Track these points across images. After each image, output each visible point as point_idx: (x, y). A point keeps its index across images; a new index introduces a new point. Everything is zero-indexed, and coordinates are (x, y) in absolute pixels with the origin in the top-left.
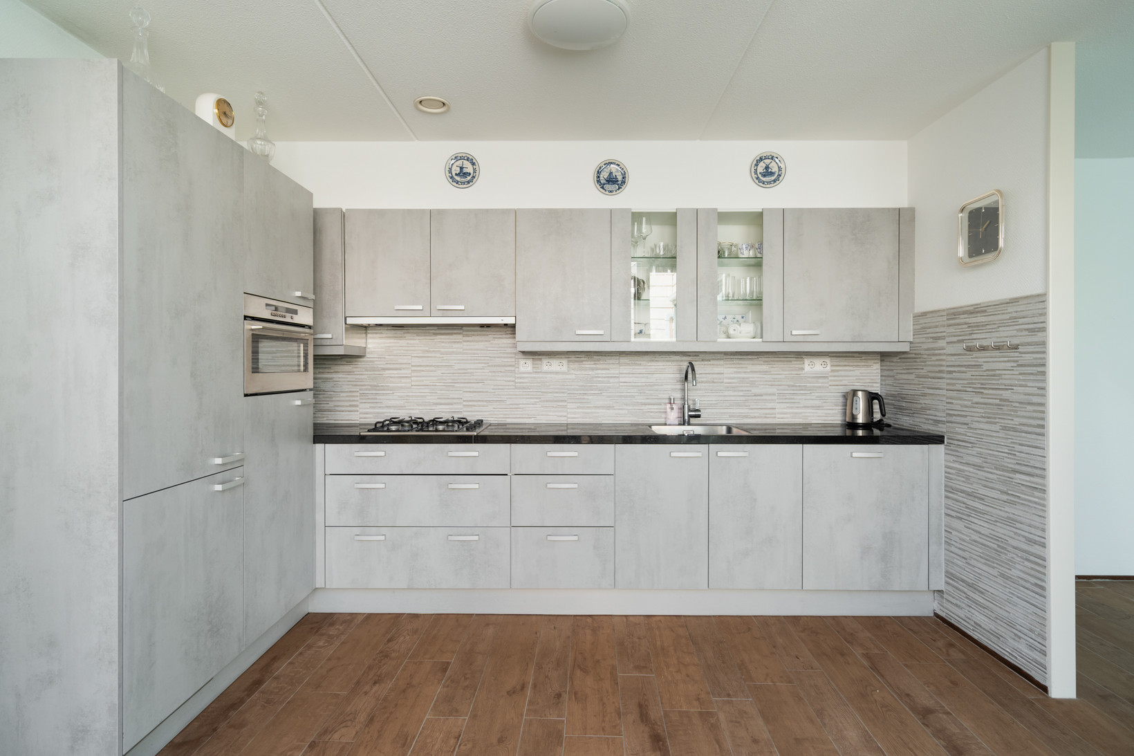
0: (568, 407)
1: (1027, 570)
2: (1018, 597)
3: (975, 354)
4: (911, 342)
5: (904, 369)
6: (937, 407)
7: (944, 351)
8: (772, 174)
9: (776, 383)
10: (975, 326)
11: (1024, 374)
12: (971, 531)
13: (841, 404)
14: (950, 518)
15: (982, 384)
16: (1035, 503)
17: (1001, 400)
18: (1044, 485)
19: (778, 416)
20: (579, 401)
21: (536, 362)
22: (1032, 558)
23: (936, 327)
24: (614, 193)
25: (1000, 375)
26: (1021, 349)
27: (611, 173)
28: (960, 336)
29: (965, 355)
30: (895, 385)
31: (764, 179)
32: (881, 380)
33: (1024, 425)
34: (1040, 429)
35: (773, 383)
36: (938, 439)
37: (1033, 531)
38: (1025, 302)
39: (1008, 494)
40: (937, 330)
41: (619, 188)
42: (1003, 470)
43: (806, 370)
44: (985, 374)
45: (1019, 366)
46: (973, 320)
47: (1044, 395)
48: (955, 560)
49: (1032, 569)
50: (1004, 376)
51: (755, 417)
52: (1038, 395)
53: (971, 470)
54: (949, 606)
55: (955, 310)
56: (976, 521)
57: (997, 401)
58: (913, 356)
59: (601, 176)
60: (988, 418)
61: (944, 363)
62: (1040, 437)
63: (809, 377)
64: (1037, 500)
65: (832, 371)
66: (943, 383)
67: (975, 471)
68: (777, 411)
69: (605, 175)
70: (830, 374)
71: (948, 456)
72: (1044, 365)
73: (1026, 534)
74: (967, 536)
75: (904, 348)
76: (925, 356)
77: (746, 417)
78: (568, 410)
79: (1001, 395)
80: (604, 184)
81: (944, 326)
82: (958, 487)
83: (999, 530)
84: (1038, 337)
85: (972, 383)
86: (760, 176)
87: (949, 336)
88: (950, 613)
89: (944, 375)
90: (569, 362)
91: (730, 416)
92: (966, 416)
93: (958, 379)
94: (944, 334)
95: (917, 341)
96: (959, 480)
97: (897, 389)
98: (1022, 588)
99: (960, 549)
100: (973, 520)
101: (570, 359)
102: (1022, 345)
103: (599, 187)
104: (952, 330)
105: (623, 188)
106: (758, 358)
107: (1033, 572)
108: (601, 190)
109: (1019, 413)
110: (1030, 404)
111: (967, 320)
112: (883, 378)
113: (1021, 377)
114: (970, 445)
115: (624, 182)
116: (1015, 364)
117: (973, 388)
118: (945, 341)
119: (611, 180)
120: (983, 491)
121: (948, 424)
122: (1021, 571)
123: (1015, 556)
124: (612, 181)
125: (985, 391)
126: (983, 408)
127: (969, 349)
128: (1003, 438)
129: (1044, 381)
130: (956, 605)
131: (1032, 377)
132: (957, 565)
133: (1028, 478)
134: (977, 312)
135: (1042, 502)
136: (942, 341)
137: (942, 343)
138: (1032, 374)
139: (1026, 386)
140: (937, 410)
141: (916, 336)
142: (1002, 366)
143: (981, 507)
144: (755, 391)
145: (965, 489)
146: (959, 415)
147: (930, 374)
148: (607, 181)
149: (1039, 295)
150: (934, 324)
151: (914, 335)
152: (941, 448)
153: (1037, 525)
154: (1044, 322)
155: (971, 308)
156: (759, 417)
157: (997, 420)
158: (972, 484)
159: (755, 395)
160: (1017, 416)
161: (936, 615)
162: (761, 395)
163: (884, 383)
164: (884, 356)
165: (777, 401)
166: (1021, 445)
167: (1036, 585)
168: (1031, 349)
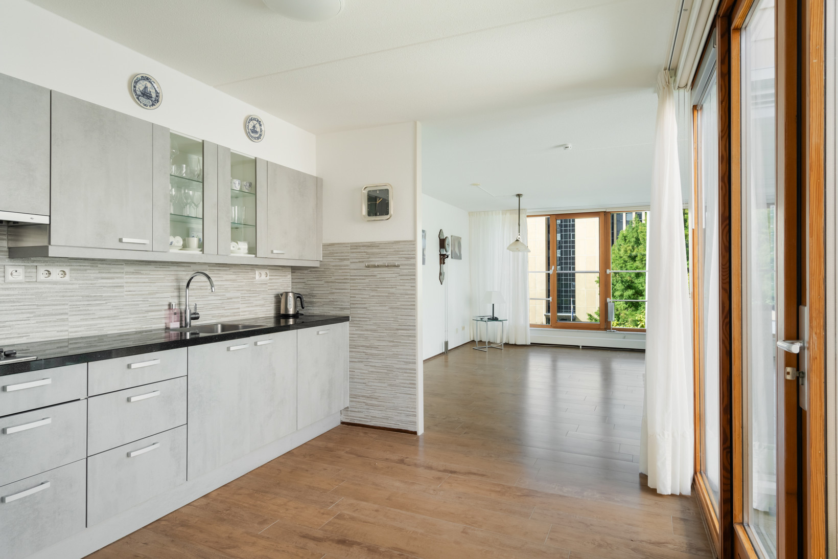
0: (70, 320)
1: (405, 378)
2: (400, 393)
3: (372, 269)
4: (321, 261)
5: (314, 278)
6: (343, 300)
7: (349, 267)
8: (256, 132)
9: (241, 289)
10: (371, 254)
11: (403, 280)
12: (369, 367)
13: (274, 302)
14: (354, 363)
15: (376, 285)
16: (410, 343)
17: (389, 293)
18: (415, 334)
19: (241, 314)
20: (82, 313)
21: (29, 270)
22: (408, 371)
23: (342, 253)
24: (148, 107)
25: (388, 280)
26: (401, 267)
27: (146, 87)
28: (360, 259)
29: (365, 269)
30: (305, 288)
31: (252, 135)
32: (292, 285)
33: (403, 305)
34: (413, 306)
35: (238, 289)
36: (345, 319)
37: (408, 357)
38: (404, 243)
39: (394, 342)
40: (343, 254)
41: (153, 105)
42: (391, 330)
43: (257, 278)
44: (378, 280)
45: (400, 275)
46: (370, 251)
47: (414, 290)
48: (358, 386)
49: (408, 376)
50: (391, 281)
51: (228, 316)
52: (411, 290)
53: (369, 333)
54: (353, 414)
55: (357, 244)
56: (372, 360)
57: (387, 294)
58: (323, 269)
59: (137, 87)
60: (381, 303)
61: (348, 274)
62: (412, 311)
63: (258, 284)
64: (411, 342)
65: (270, 279)
66: (347, 286)
67: (372, 333)
68: (241, 310)
69: (140, 86)
70: (269, 281)
71: (351, 328)
72: (415, 275)
73: (405, 360)
74: (366, 370)
75: (317, 264)
76: (334, 270)
77: (222, 316)
78: (70, 324)
79: (389, 291)
80: (139, 96)
81: (348, 253)
82: (360, 344)
83: (388, 362)
84: (412, 261)
85: (370, 285)
86: (250, 131)
87: (352, 259)
88: (352, 418)
89: (349, 281)
90: (71, 270)
91: (213, 317)
92: (365, 304)
93: (359, 283)
94: (348, 257)
95: (325, 260)
96: (360, 340)
97: (308, 290)
98: (402, 388)
99: (361, 379)
100: (370, 360)
101: (73, 267)
102: (402, 265)
103: (135, 97)
104: (355, 255)
105: (157, 105)
106: (229, 269)
107: (409, 378)
108: (137, 100)
109: (400, 300)
110: (406, 294)
111: (366, 250)
112: (294, 284)
113: (401, 281)
114: (369, 319)
115: (158, 101)
116: (398, 275)
117: (371, 288)
118: (349, 262)
119: (145, 94)
120: (377, 343)
121: (351, 309)
122: (402, 379)
123: (398, 373)
124: (147, 96)
125: (378, 289)
126: (377, 299)
127: (368, 267)
128: (390, 313)
129: (415, 283)
130: (358, 412)
131: (407, 281)
132: (359, 389)
133: (405, 332)
134: (373, 246)
135: (413, 342)
136: (347, 261)
137: (346, 263)
138: (408, 280)
139: (404, 286)
140: (344, 302)
141: (324, 258)
142: (390, 275)
143: (376, 352)
144: (228, 295)
145: (365, 344)
146: (359, 304)
147: (337, 281)
148: (142, 93)
149: (411, 241)
150: (341, 251)
151: (323, 257)
152: (347, 323)
153: (411, 354)
154: (414, 254)
155: (369, 244)
156: (231, 316)
157: (387, 304)
158: (369, 341)
159: (228, 299)
160: (399, 301)
161: (343, 423)
162: (231, 299)
163: (295, 287)
164: (294, 269)
165: (241, 302)
166: (401, 315)
167: (411, 384)
168: (407, 267)
